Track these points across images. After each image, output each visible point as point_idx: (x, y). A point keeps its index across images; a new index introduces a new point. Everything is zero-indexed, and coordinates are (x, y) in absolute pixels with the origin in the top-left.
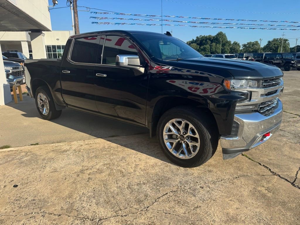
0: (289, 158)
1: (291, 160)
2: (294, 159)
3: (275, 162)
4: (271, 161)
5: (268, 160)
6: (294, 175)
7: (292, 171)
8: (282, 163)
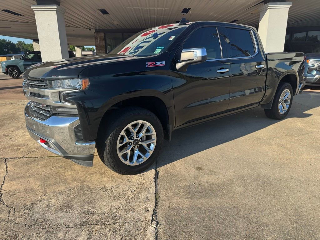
0: (24, 176)
1: (20, 175)
2: (18, 178)
3: (32, 165)
4: (36, 164)
5: (39, 163)
6: (8, 164)
7: (12, 166)
8: (25, 167)
